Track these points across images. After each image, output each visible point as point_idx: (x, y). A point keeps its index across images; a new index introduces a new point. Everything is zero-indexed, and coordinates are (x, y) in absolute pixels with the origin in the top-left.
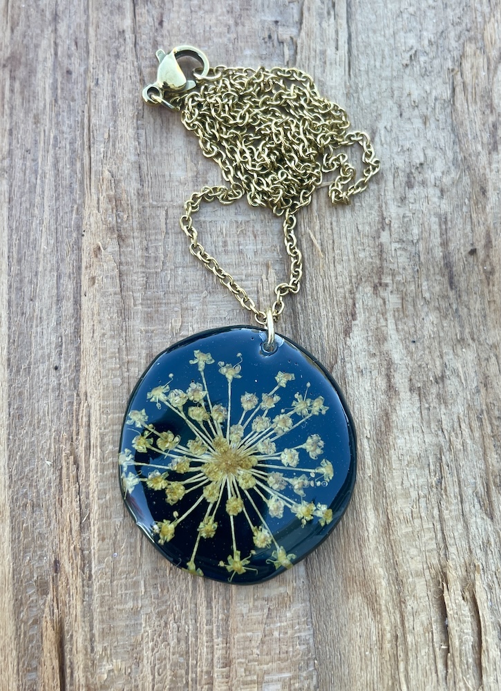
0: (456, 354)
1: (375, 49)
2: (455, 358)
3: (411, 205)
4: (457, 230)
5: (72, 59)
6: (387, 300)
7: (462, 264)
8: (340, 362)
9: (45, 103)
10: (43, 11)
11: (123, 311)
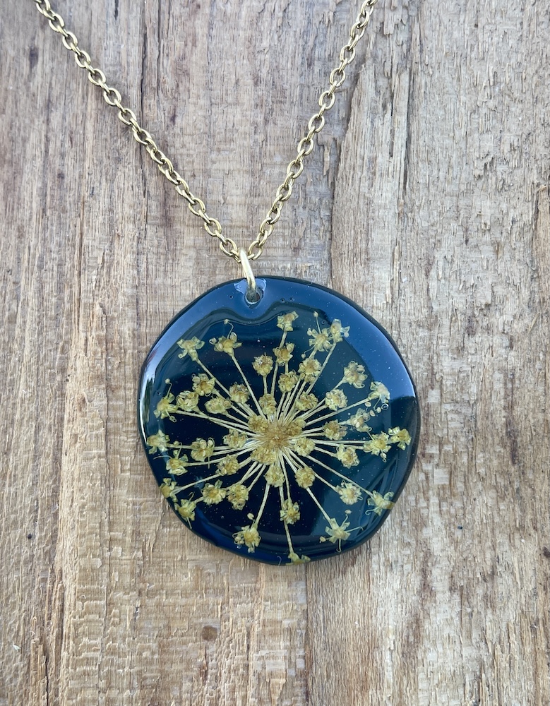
0: (512, 545)
1: (440, 155)
2: (511, 550)
3: (470, 356)
4: (526, 391)
5: (66, 158)
6: (430, 475)
7: (529, 434)
8: (365, 552)
9: (31, 213)
10: (34, 95)
11: (107, 478)
